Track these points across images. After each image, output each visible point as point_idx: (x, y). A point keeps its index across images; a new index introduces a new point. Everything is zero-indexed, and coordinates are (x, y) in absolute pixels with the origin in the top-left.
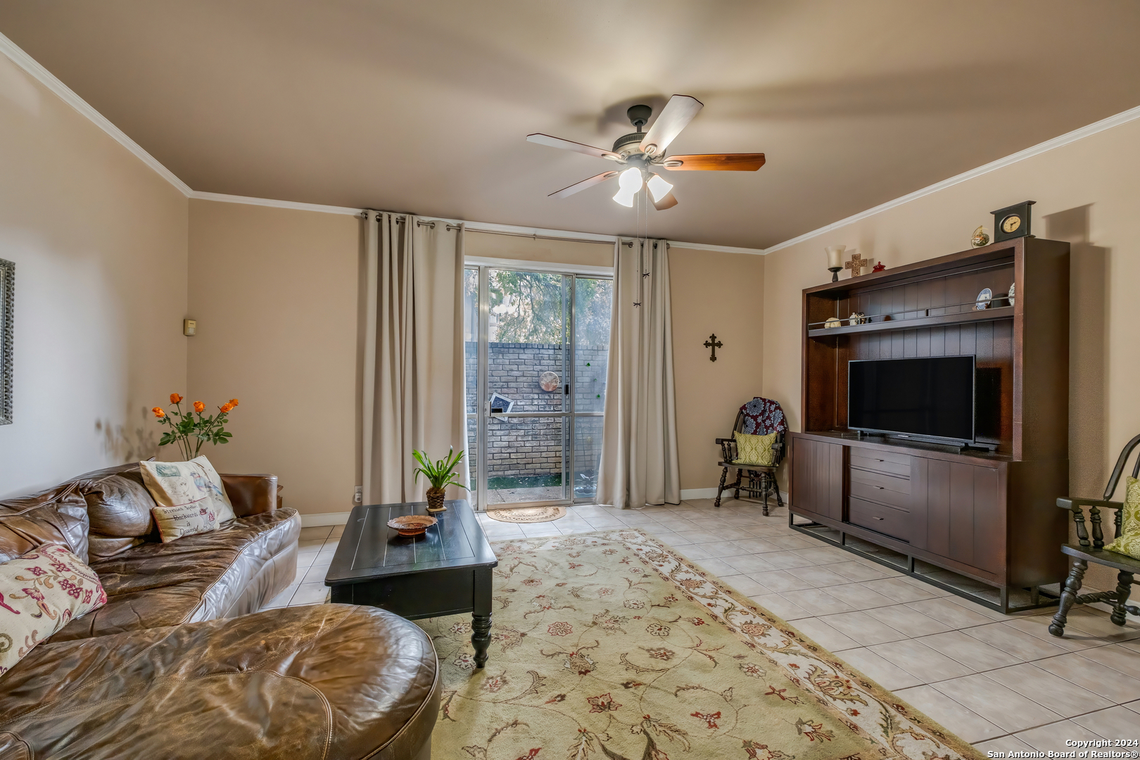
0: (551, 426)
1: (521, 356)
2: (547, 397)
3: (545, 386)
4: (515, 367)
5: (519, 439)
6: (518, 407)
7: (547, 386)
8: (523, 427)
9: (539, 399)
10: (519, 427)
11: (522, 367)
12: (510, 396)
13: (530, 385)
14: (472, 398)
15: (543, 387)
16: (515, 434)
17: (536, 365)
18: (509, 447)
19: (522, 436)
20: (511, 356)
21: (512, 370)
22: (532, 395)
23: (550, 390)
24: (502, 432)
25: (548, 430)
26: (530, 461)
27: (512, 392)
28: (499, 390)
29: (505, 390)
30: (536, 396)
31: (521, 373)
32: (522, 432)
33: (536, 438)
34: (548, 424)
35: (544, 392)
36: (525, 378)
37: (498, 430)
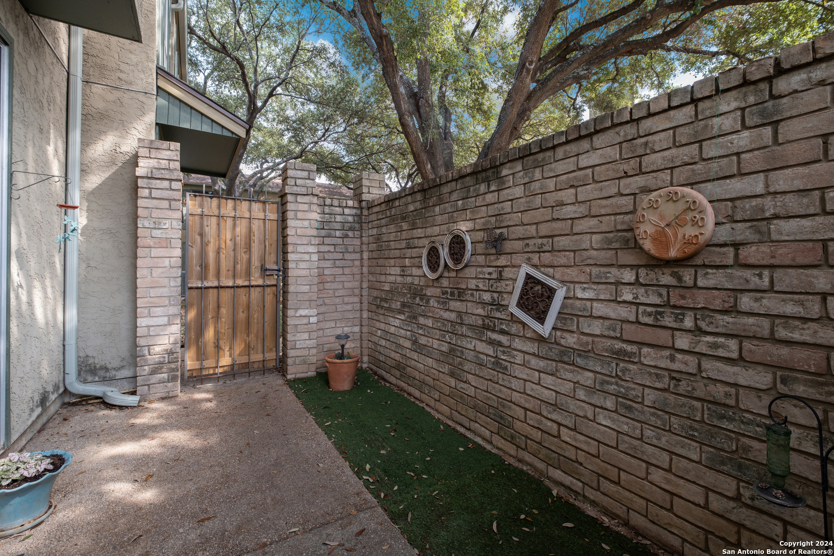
0: (683, 387)
1: (584, 161)
2: (667, 279)
3: (654, 240)
4: (567, 195)
5: (581, 394)
6: (578, 303)
7: (660, 238)
8: (591, 365)
9: (637, 283)
10: (579, 361)
11: (585, 193)
12: (559, 272)
13: (610, 242)
14: (490, 274)
15: (648, 245)
16: (569, 376)
17: (627, 175)
18: (555, 406)
19: (591, 390)
20: (561, 167)
21: (562, 204)
22: (614, 271)
23: (673, 253)
24: (542, 364)
25: (672, 398)
26: (613, 473)
27: (563, 261)
28: (535, 259)
29: (547, 258)
30: (628, 276)
31: (582, 209)
32: (587, 378)
33: (629, 408)
34: (675, 377)
35: (657, 263)
36: (593, 222)
37: (534, 354)
